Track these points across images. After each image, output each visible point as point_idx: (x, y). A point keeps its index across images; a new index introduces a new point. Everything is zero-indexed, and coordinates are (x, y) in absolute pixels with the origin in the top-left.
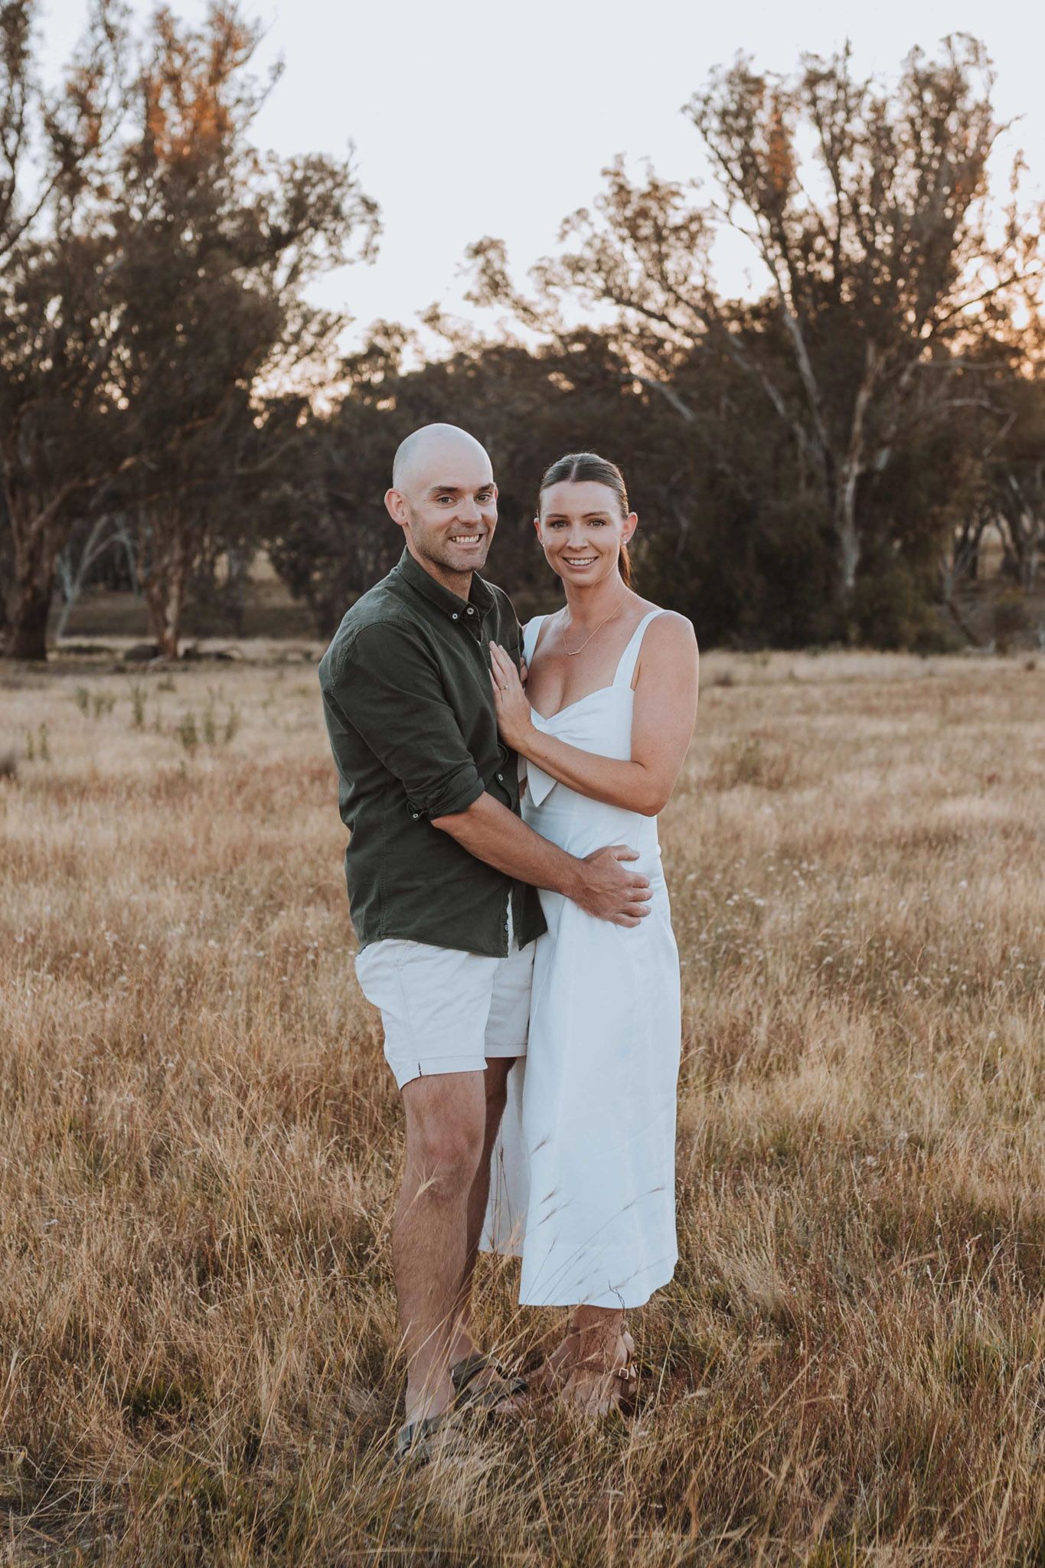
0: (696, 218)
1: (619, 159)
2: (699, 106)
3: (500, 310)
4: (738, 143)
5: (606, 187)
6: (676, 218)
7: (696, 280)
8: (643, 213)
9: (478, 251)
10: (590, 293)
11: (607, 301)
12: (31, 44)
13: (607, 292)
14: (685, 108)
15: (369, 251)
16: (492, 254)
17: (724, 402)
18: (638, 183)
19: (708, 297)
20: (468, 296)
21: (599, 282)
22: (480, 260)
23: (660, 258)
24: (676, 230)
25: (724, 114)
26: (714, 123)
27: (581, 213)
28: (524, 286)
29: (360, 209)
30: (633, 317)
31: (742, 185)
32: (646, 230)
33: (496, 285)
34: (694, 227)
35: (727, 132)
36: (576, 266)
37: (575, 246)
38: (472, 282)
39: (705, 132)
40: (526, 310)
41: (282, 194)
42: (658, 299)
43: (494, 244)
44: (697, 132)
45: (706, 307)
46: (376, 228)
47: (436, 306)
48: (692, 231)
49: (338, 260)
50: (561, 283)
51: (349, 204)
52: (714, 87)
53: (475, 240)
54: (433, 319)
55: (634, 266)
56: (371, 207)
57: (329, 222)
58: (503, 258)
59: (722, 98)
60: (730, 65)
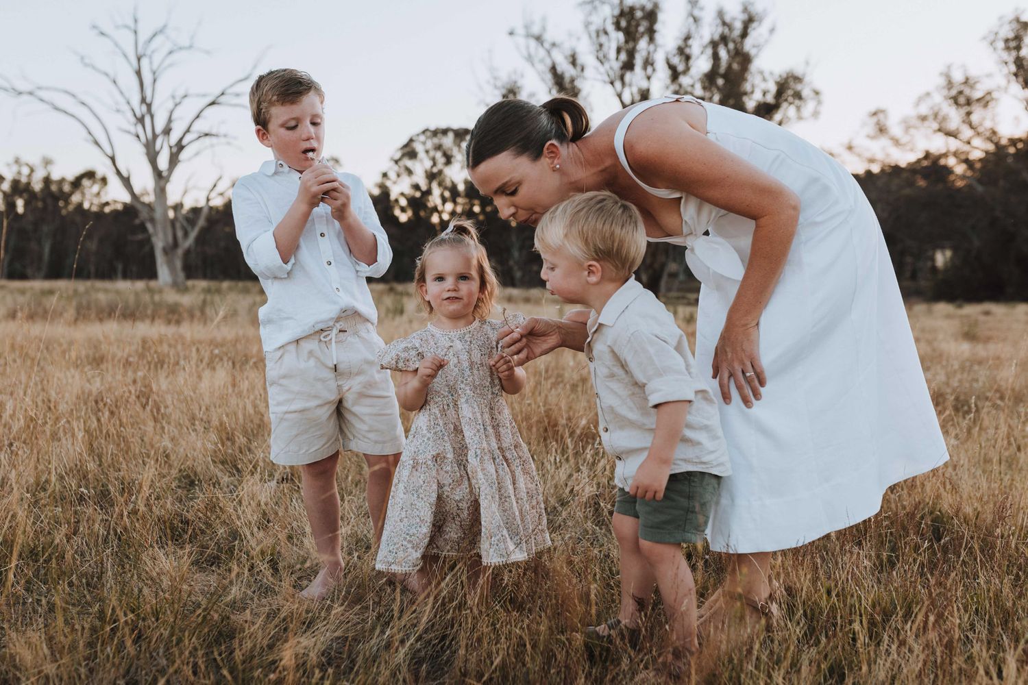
0: (989, 93)
1: (949, 67)
2: (992, 37)
3: (884, 142)
4: (1014, 53)
5: (942, 81)
6: (977, 94)
7: (988, 124)
8: (961, 93)
9: (875, 114)
10: (930, 131)
11: (940, 134)
12: (657, 27)
13: (940, 130)
14: (984, 38)
15: (816, 114)
16: (881, 116)
17: (1001, 183)
18: (958, 77)
19: (994, 133)
20: (868, 136)
21: (935, 126)
22: (874, 119)
23: (969, 114)
24: (979, 100)
25: (1007, 41)
26: (1001, 45)
27: (928, 94)
28: (896, 130)
29: (812, 94)
30: (953, 144)
31: (1016, 75)
32: (962, 100)
33: (882, 130)
34: (988, 98)
35: (1008, 48)
36: (924, 119)
37: (924, 109)
38: (871, 129)
39: (995, 49)
40: (896, 142)
41: (773, 88)
42: (967, 133)
43: (883, 111)
44: (991, 49)
45: (993, 135)
46: (819, 103)
47: (850, 143)
48: (985, 101)
49: (800, 118)
50: (915, 127)
51: (806, 92)
52: (1001, 26)
53: (873, 110)
54: (850, 148)
55: (954, 117)
56: (817, 93)
57: (797, 102)
58: (886, 117)
59: (1007, 32)
60: (1011, 16)
